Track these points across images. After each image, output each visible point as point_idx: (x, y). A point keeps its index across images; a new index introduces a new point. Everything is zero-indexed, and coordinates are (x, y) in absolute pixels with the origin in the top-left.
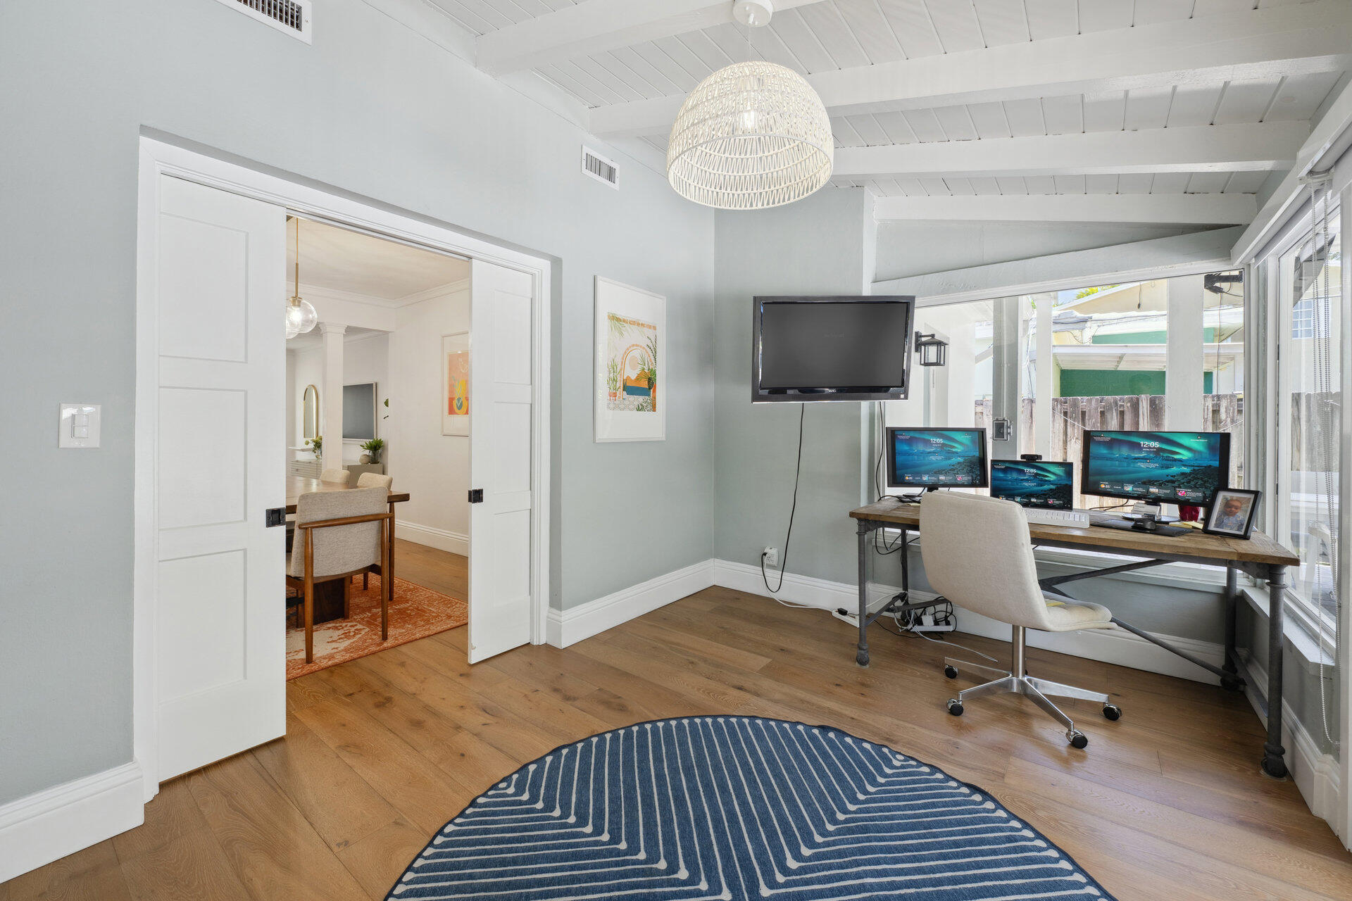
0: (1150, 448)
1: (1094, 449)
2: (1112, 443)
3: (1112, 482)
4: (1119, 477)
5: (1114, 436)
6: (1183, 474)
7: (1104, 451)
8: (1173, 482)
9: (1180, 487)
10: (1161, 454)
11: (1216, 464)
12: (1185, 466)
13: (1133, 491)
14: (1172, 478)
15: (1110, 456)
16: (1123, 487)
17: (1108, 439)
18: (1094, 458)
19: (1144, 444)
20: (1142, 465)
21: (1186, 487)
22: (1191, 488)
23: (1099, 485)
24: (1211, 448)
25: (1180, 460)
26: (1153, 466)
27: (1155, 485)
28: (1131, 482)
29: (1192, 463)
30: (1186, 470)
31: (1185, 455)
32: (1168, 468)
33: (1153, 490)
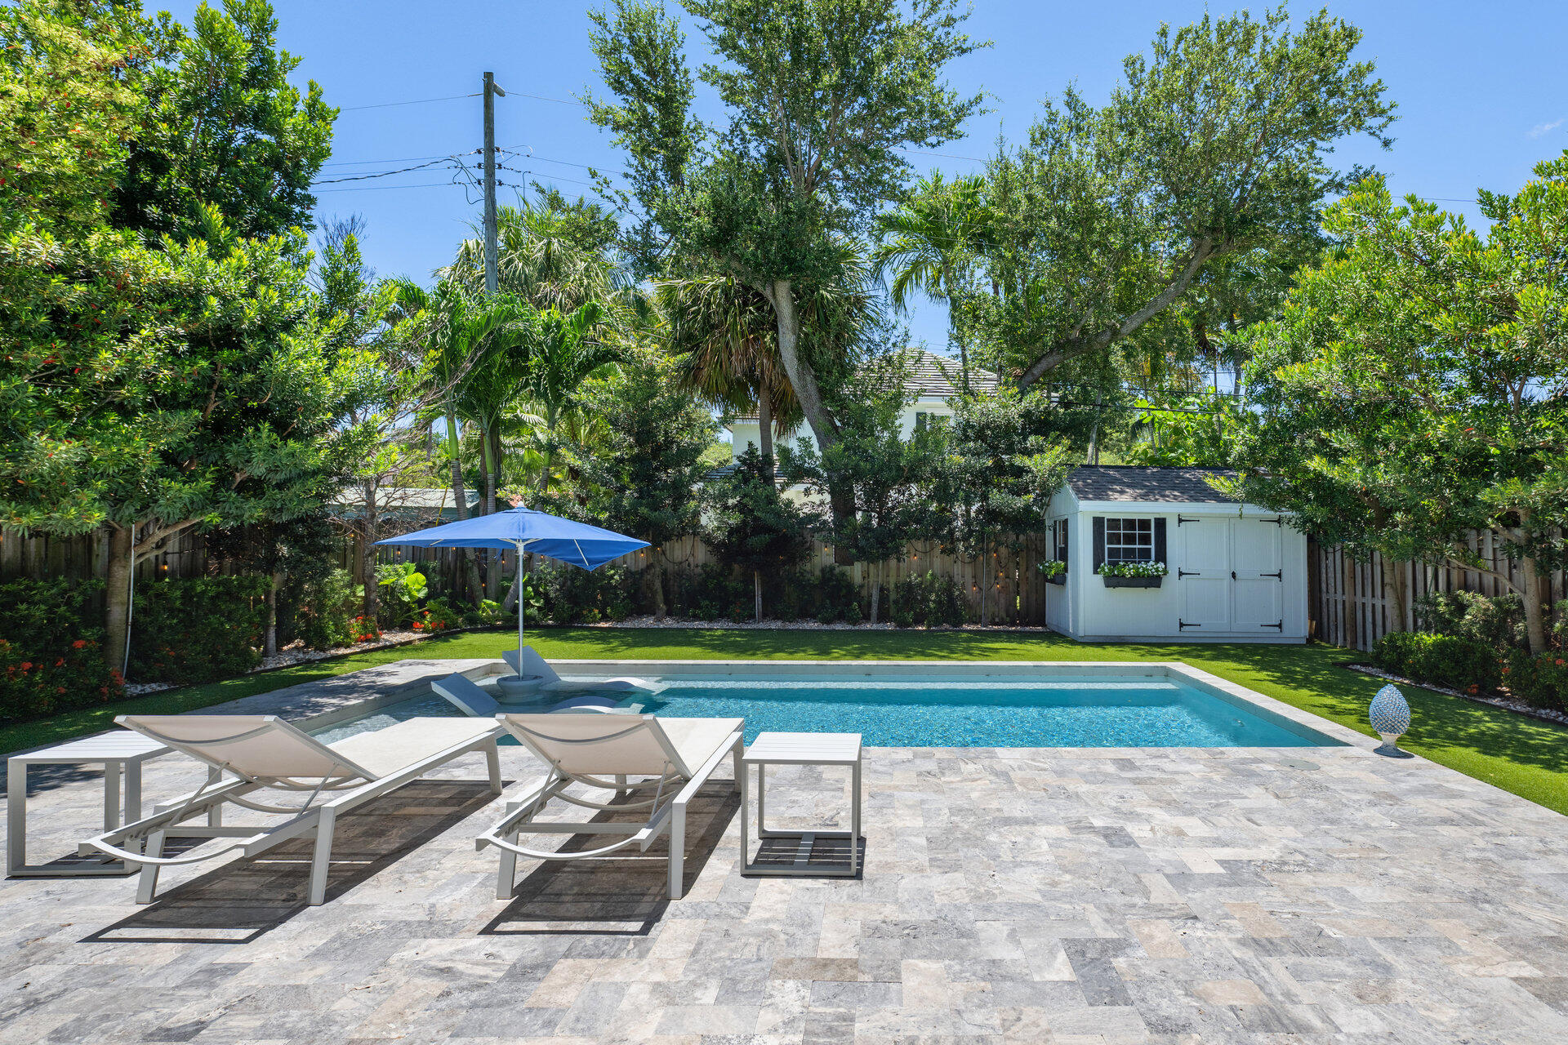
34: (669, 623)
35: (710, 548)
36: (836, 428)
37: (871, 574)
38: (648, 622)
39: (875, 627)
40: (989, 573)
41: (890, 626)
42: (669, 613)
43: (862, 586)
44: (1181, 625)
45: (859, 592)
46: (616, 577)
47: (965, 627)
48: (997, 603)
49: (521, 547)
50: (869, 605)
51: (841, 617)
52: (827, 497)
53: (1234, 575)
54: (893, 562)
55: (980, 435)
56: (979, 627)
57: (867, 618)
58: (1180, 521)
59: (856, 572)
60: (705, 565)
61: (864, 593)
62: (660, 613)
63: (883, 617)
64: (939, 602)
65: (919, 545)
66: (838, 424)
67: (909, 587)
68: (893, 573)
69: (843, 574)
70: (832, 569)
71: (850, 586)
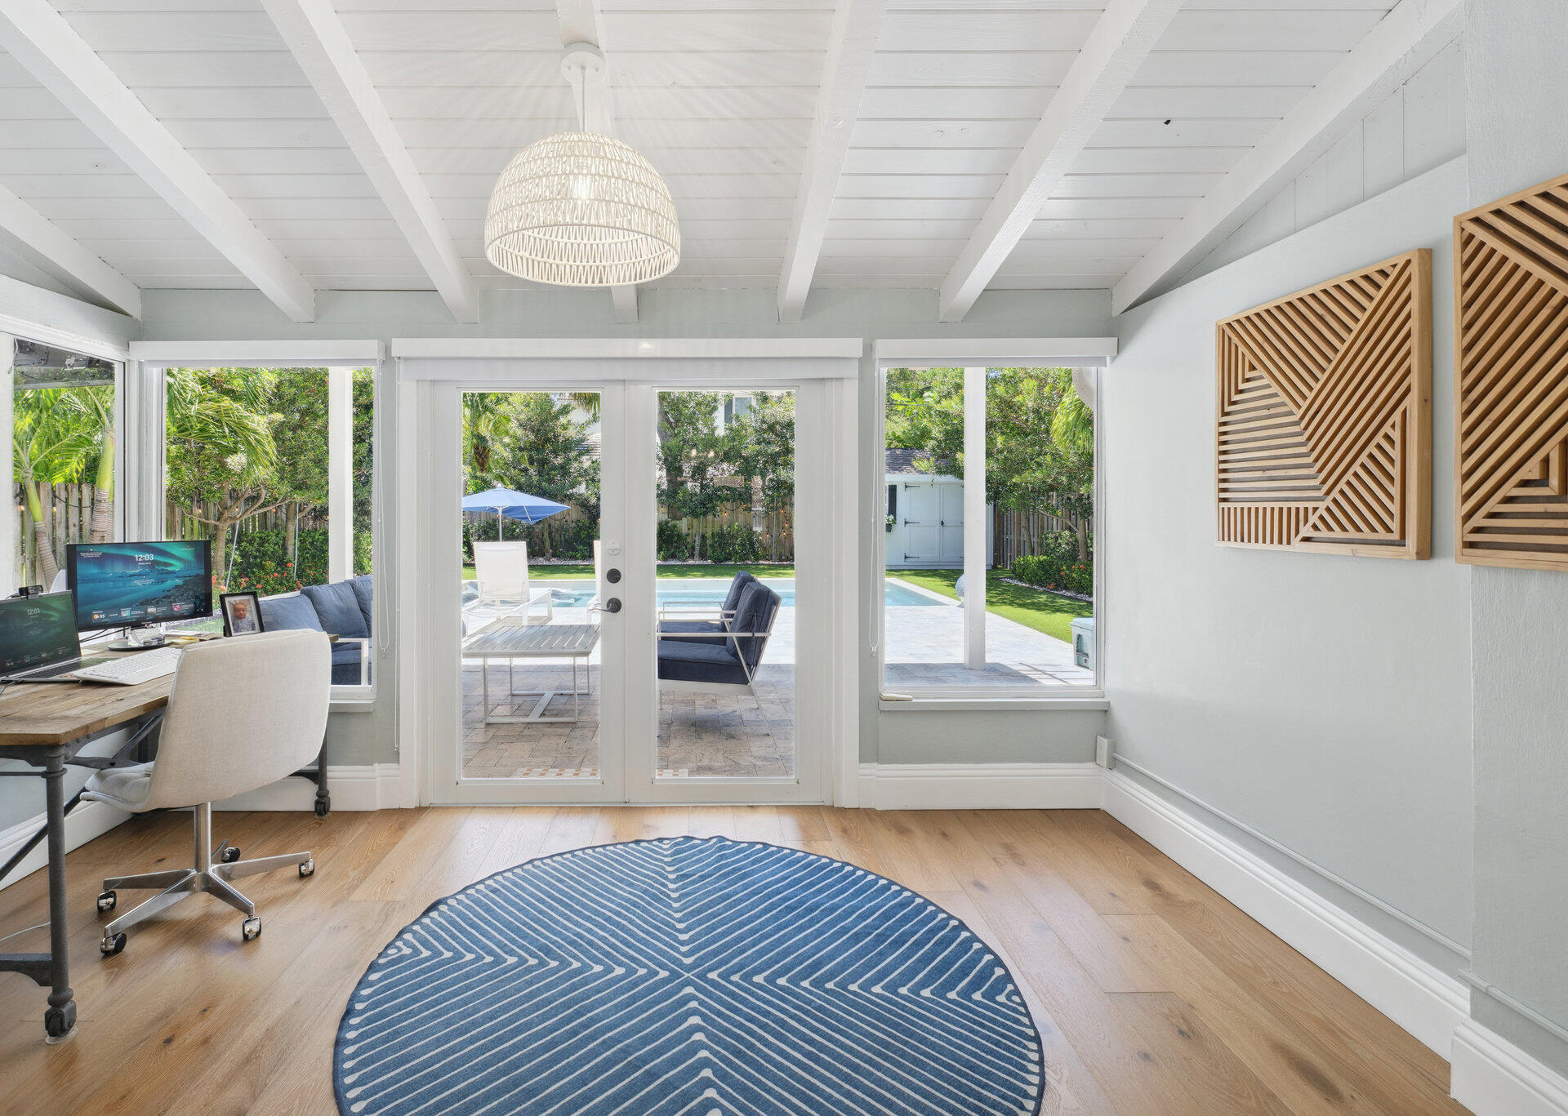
0: (144, 561)
1: (82, 570)
2: (102, 560)
3: (106, 610)
4: (115, 601)
5: (105, 550)
6: (177, 586)
7: (94, 571)
8: (169, 597)
9: (175, 602)
10: (157, 567)
11: (202, 572)
12: (178, 577)
13: (131, 615)
14: (168, 593)
15: (102, 576)
16: (120, 613)
17: (98, 555)
18: (84, 581)
19: (139, 558)
20: (138, 583)
21: (180, 601)
22: (184, 601)
23: (91, 615)
24: (197, 556)
25: (173, 572)
26: (148, 582)
27: (151, 604)
28: (128, 605)
29: (184, 574)
30: (179, 582)
31: (177, 566)
32: (163, 582)
33: (151, 610)
34: (555, 561)
35: (583, 509)
36: (670, 423)
37: (695, 526)
39: (697, 562)
40: (778, 524)
41: (709, 562)
42: (554, 555)
43: (688, 535)
44: (906, 557)
45: (685, 539)
46: (517, 530)
47: (761, 562)
48: (784, 546)
49: (500, 510)
50: (693, 548)
51: (673, 556)
52: (664, 473)
53: (942, 523)
54: (710, 517)
55: (771, 428)
56: (771, 563)
57: (692, 556)
58: (906, 487)
59: (683, 525)
60: (578, 521)
61: (689, 540)
62: (548, 555)
63: (703, 556)
64: (743, 545)
65: (729, 505)
66: (672, 420)
67: (721, 535)
68: (710, 525)
69: (675, 526)
70: (667, 523)
71: (680, 536)
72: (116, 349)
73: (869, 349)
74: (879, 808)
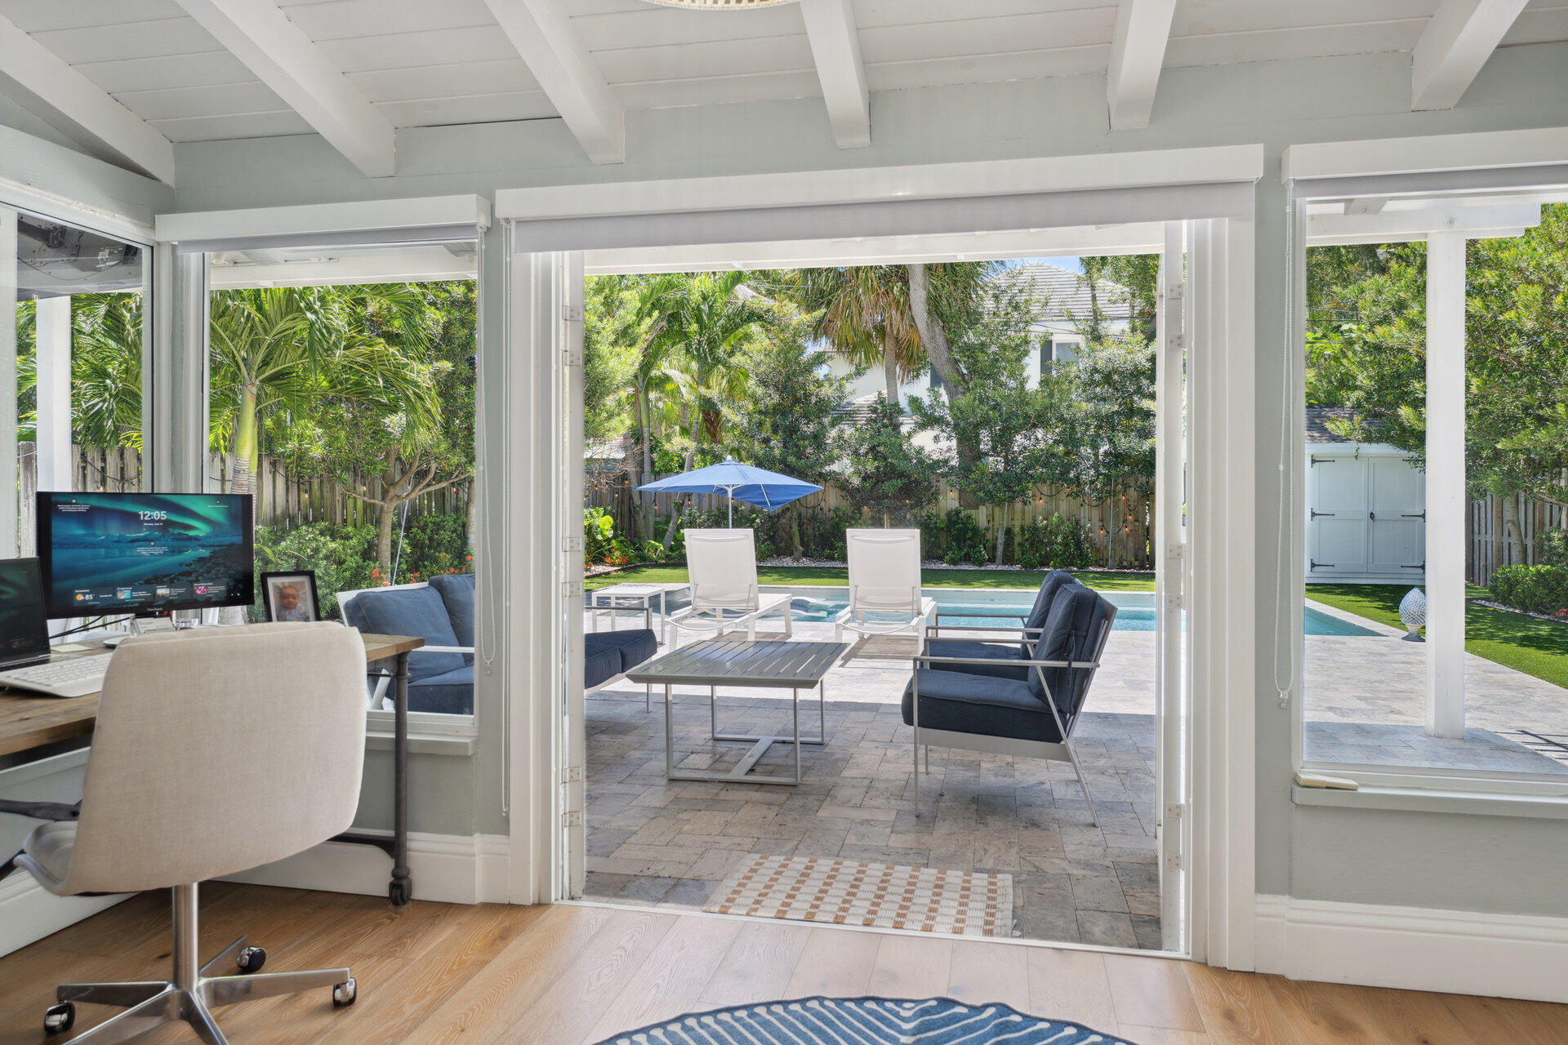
0: (153, 521)
1: (59, 529)
2: (89, 517)
3: (94, 589)
4: (109, 576)
5: (95, 502)
6: (201, 560)
7: (78, 531)
8: (188, 574)
9: (197, 581)
10: (171, 530)
11: (238, 540)
12: (203, 546)
13: (132, 598)
14: (188, 568)
15: (90, 539)
16: (115, 594)
17: (83, 508)
18: (61, 546)
19: (145, 515)
20: (143, 551)
21: (206, 580)
22: (212, 580)
23: (74, 595)
24: (231, 516)
25: (196, 538)
26: (158, 551)
27: (162, 583)
28: (126, 583)
29: (211, 541)
30: (204, 553)
31: (201, 530)
32: (180, 552)
33: (162, 591)
34: (806, 562)
35: (843, 493)
36: (963, 375)
37: (996, 518)
38: (787, 562)
39: (1000, 568)
40: (1116, 516)
41: (1017, 567)
42: (805, 555)
43: (987, 529)
44: (1314, 567)
45: (984, 535)
46: (758, 521)
47: (1091, 569)
48: (1125, 547)
49: (730, 491)
50: (994, 547)
51: (967, 559)
52: (954, 443)
53: (1372, 516)
54: (1018, 505)
55: (1107, 378)
56: (1106, 570)
57: (992, 560)
58: (1313, 461)
59: (981, 516)
60: (837, 509)
61: (989, 536)
62: (797, 554)
63: (1008, 559)
64: (1066, 545)
65: (1045, 489)
66: (965, 371)
67: (1034, 529)
68: (1018, 516)
69: (969, 517)
70: (958, 512)
71: (975, 530)
72: (135, 224)
73: (1275, 165)
74: (1292, 975)
